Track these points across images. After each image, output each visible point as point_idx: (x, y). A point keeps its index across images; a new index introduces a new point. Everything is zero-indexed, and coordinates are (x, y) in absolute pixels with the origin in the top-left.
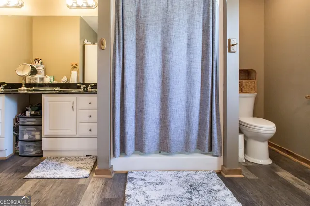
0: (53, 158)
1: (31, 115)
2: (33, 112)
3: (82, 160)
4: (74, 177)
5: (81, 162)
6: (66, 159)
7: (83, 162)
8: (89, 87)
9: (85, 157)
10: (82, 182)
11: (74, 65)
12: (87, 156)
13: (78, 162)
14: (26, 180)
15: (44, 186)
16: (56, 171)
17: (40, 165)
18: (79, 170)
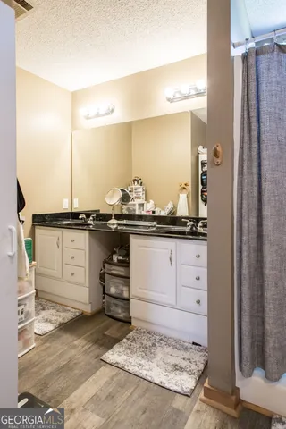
0: (144, 332)
1: (118, 260)
2: (120, 258)
3: (186, 349)
4: (167, 385)
5: (182, 354)
6: (161, 339)
7: (187, 355)
8: (200, 224)
9: (190, 345)
10: (179, 403)
11: (183, 186)
12: (194, 343)
13: (179, 353)
14: (103, 363)
15: (122, 386)
16: (143, 362)
17: (125, 340)
18: (177, 372)
